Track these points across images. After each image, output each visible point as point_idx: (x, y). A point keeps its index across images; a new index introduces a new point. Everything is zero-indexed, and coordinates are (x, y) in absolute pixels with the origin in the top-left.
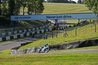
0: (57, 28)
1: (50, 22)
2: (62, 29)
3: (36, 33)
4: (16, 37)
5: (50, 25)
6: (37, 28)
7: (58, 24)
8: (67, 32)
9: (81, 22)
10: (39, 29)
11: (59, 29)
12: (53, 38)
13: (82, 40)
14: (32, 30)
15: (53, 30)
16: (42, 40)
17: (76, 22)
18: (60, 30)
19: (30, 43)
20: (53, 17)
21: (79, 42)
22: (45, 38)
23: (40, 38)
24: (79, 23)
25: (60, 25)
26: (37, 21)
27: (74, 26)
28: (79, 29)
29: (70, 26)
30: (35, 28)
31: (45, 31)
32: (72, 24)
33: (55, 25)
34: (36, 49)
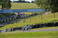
0: (19, 17)
1: (15, 14)
2: (22, 18)
5: (15, 16)
6: (8, 18)
7: (20, 15)
8: (25, 20)
9: (33, 14)
10: (9, 18)
12: (17, 23)
13: (34, 24)
15: (17, 18)
16: (10, 25)
18: (21, 18)
21: (32, 25)
22: (12, 23)
23: (9, 23)
24: (32, 15)
25: (21, 16)
26: (8, 13)
27: (29, 16)
28: (32, 18)
29: (27, 16)
30: (6, 17)
31: (12, 19)
33: (18, 16)
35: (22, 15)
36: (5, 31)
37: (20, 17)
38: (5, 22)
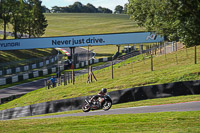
0: (74, 64)
1: (60, 53)
2: (85, 67)
3: (31, 76)
5: (60, 58)
6: (34, 66)
7: (76, 56)
8: (95, 72)
9: (123, 51)
10: (38, 67)
11: (77, 65)
12: (65, 84)
13: (126, 87)
14: (22, 70)
15: (66, 68)
16: (44, 90)
17: (113, 50)
18: (81, 67)
19: (19, 96)
20: (66, 42)
21: (120, 91)
22: (49, 85)
23: (40, 85)
24: (118, 53)
25: (79, 59)
26: (34, 50)
27: (110, 59)
28: (118, 64)
29: (101, 60)
30: (30, 65)
31: (50, 72)
32: (106, 55)
33: (70, 58)
34: (31, 108)
35: (82, 55)
36: (25, 112)
37: (76, 61)
38: (26, 81)
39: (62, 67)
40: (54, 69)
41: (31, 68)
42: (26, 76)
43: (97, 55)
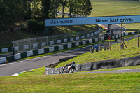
0: (111, 36)
1: (101, 28)
2: (119, 38)
3: (81, 44)
4: (53, 50)
5: (101, 32)
7: (112, 30)
8: (126, 42)
10: (86, 38)
11: (113, 37)
12: (105, 50)
14: (75, 40)
15: (105, 38)
16: (90, 54)
17: (139, 27)
19: (72, 57)
20: (106, 21)
22: (93, 50)
23: (87, 50)
25: (115, 32)
26: (83, 26)
27: (136, 33)
29: (130, 34)
30: (80, 36)
31: (94, 41)
32: (133, 30)
33: (108, 32)
34: (81, 66)
35: (117, 30)
37: (112, 34)
38: (77, 47)
39: (102, 38)
40: (97, 39)
41: (80, 38)
42: (77, 44)
43: (127, 30)
